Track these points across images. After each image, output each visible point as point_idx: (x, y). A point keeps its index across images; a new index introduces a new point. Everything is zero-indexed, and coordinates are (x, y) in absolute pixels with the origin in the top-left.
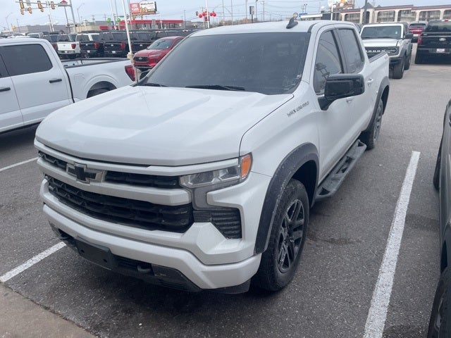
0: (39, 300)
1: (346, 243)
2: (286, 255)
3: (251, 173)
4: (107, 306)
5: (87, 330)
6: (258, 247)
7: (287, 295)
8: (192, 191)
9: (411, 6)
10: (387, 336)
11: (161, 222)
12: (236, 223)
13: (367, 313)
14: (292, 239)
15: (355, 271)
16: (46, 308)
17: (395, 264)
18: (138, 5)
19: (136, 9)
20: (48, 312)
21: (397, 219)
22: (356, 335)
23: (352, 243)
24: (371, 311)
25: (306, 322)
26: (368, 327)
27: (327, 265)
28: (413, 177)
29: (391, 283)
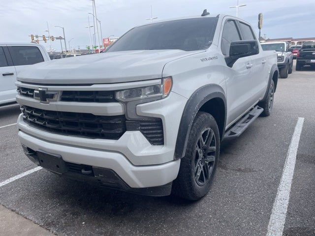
0: (8, 205)
1: (250, 171)
2: (202, 171)
3: (171, 92)
4: (59, 210)
5: (41, 226)
6: (178, 153)
7: (202, 204)
8: (125, 103)
9: (291, 38)
10: (287, 235)
11: (100, 131)
12: (159, 131)
13: (269, 218)
14: (207, 161)
15: (258, 190)
16: (12, 211)
17: (290, 186)
18: (109, 39)
19: (106, 42)
20: (13, 213)
21: (290, 157)
22: (260, 234)
23: (255, 171)
24: (272, 217)
25: (218, 223)
26: (270, 228)
27: (235, 185)
28: (300, 132)
29: (288, 198)
